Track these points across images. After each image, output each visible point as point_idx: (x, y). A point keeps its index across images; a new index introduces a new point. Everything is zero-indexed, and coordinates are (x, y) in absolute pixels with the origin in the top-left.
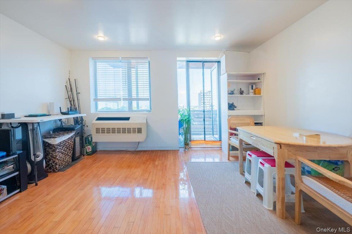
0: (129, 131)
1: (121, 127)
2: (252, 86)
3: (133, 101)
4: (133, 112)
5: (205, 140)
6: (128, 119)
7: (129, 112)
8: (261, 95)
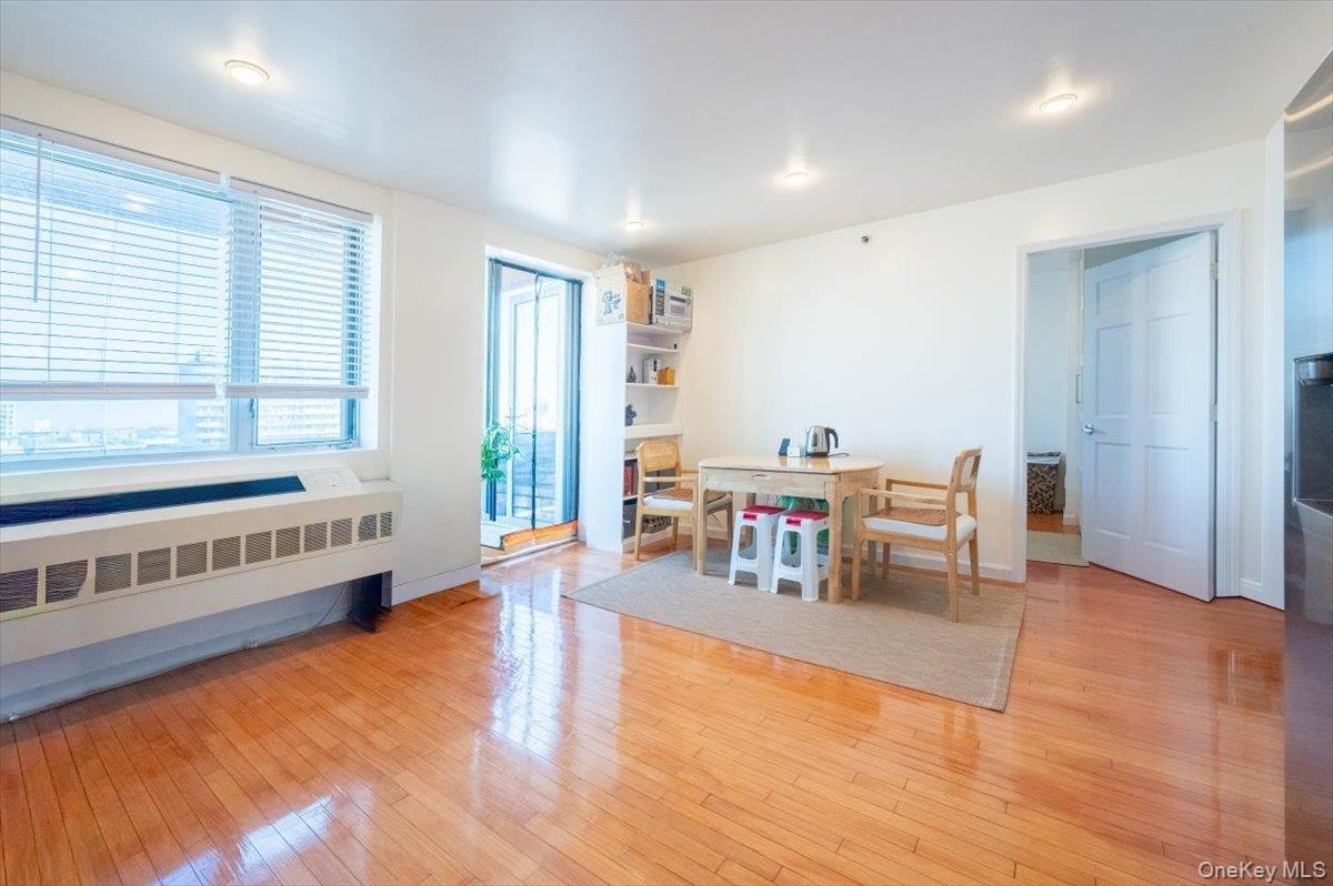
0: (315, 538)
1: (273, 527)
2: (655, 363)
3: (262, 402)
4: (262, 452)
5: (534, 528)
6: (291, 484)
7: (237, 457)
8: (676, 385)
